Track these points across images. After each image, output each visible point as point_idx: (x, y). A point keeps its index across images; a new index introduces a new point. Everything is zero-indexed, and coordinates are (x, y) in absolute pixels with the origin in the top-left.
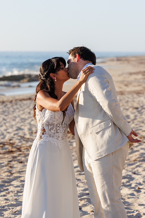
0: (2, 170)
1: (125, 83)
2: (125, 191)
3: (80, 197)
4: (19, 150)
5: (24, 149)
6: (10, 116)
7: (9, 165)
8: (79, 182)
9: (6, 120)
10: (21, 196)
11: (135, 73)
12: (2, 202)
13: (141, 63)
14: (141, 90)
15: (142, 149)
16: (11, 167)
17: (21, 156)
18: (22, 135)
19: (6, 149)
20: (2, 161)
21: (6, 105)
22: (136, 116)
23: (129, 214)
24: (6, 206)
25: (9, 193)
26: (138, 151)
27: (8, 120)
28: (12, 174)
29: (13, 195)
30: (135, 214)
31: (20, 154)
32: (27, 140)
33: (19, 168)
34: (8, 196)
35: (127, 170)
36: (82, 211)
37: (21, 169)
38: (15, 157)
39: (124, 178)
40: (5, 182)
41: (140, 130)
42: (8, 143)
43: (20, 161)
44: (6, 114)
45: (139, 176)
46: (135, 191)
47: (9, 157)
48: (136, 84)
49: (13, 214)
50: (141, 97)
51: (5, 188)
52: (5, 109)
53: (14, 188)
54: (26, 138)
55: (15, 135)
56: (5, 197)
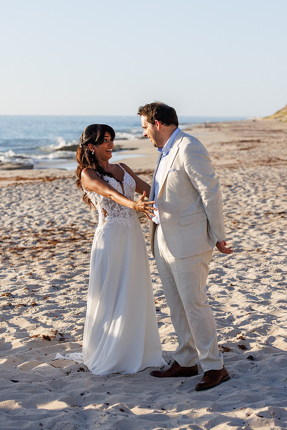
0: (62, 262)
1: (215, 155)
2: (215, 289)
3: (159, 296)
4: (83, 238)
5: (90, 236)
6: (73, 196)
7: (71, 256)
8: (157, 277)
9: (67, 201)
10: (85, 294)
11: (227, 143)
12: (62, 302)
13: (236, 131)
14: (235, 164)
15: (235, 236)
16: (73, 258)
17: (86, 244)
18: (88, 219)
19: (66, 236)
20: (62, 251)
21: (68, 181)
22: (228, 196)
23: (219, 317)
24: (66, 306)
25: (70, 291)
26: (231, 239)
27: (70, 201)
28: (74, 267)
29: (75, 293)
30: (226, 317)
31: (85, 243)
32: (94, 225)
33: (83, 260)
34: (69, 295)
35: (217, 262)
36: (161, 313)
37: (86, 261)
38: (79, 246)
39: (213, 272)
40: (65, 277)
41: (234, 212)
42: (71, 230)
43: (84, 251)
44: (67, 193)
45: (233, 270)
46: (227, 288)
47: (71, 245)
48: (229, 156)
49: (75, 317)
50: (235, 172)
51: (65, 285)
52: (66, 186)
53: (76, 284)
54: (91, 223)
55: (78, 218)
56: (65, 296)
